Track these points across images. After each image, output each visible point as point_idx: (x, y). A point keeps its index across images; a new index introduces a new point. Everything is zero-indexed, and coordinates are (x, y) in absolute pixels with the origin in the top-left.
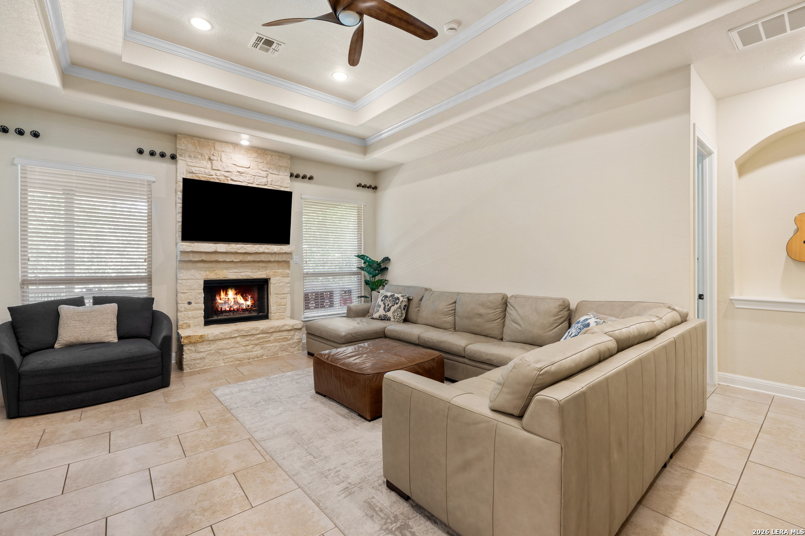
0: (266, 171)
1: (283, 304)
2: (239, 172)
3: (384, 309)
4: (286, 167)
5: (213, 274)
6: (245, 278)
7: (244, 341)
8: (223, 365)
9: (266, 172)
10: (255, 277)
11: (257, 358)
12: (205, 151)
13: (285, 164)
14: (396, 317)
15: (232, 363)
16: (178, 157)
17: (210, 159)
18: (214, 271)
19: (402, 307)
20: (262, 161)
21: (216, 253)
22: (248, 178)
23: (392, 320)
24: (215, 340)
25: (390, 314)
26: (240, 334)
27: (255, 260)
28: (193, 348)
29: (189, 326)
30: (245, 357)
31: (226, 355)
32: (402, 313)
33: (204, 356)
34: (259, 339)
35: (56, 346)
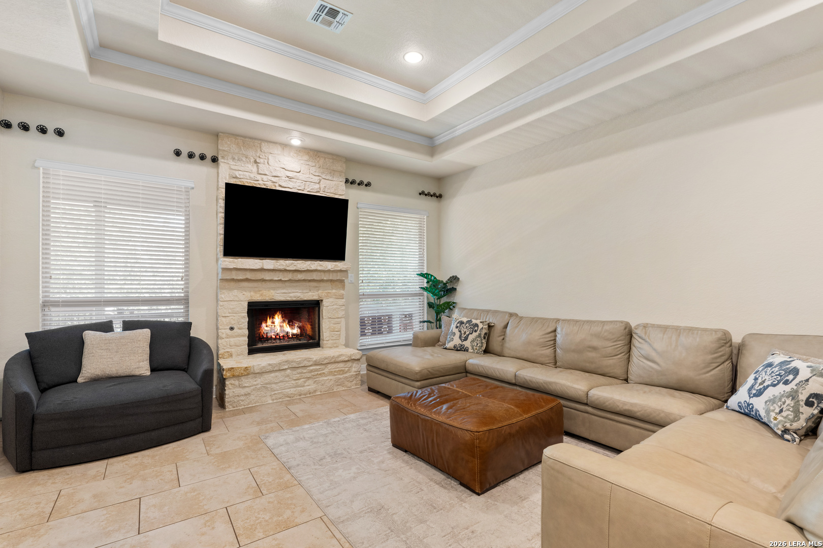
0: (318, 176)
1: (336, 330)
2: (288, 177)
3: (460, 337)
4: (341, 172)
5: (258, 295)
6: (294, 299)
7: (295, 374)
8: (271, 402)
9: (319, 178)
10: (305, 299)
11: (310, 394)
12: (251, 153)
13: (339, 168)
14: (475, 347)
15: (281, 400)
16: (220, 160)
17: (256, 162)
18: (260, 291)
19: (482, 336)
20: (314, 164)
21: (262, 270)
22: (299, 184)
23: (470, 350)
24: (262, 373)
25: (467, 344)
26: (291, 366)
27: (306, 278)
28: (236, 383)
29: (231, 355)
30: (296, 393)
31: (275, 391)
32: (482, 343)
33: (249, 392)
34: (311, 371)
35: (80, 380)
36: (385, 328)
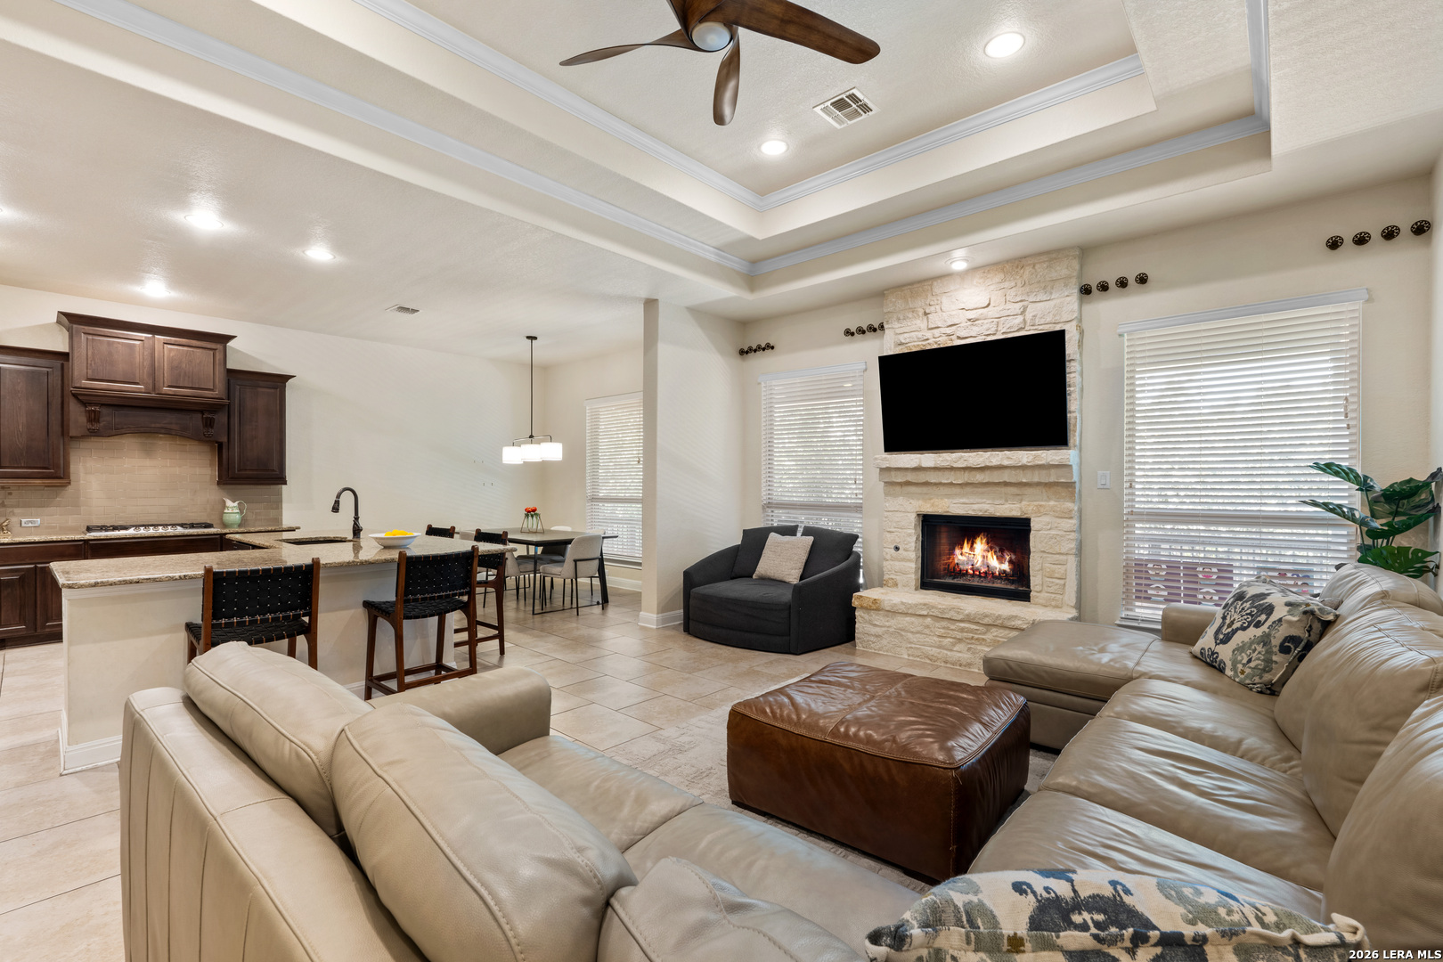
0: (1021, 301)
1: (1057, 575)
2: (969, 320)
3: (1218, 632)
4: (1069, 277)
5: (929, 506)
6: (980, 514)
7: (939, 628)
8: (906, 657)
9: (1021, 304)
10: (998, 514)
11: (960, 666)
12: (919, 304)
13: (1064, 272)
15: (918, 659)
16: (886, 326)
17: (926, 314)
18: (930, 499)
20: (1013, 284)
21: (918, 469)
22: (985, 327)
23: (1229, 672)
24: (893, 613)
25: (1225, 652)
26: (931, 613)
28: (866, 616)
29: (896, 585)
30: (940, 656)
31: (911, 643)
32: (1269, 662)
33: (880, 634)
34: (962, 630)
35: (754, 577)
36: (1208, 593)
